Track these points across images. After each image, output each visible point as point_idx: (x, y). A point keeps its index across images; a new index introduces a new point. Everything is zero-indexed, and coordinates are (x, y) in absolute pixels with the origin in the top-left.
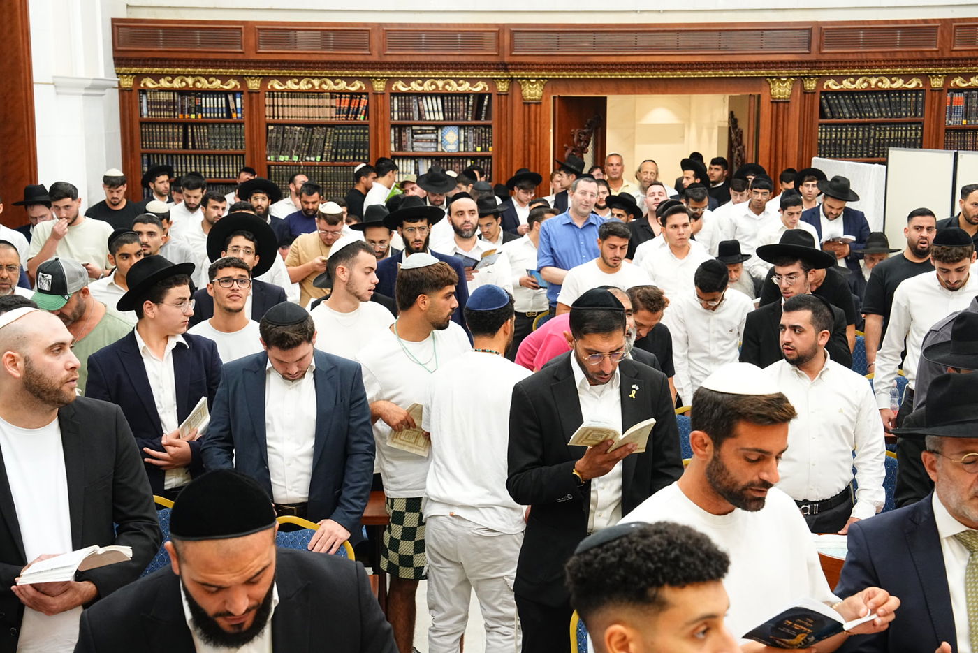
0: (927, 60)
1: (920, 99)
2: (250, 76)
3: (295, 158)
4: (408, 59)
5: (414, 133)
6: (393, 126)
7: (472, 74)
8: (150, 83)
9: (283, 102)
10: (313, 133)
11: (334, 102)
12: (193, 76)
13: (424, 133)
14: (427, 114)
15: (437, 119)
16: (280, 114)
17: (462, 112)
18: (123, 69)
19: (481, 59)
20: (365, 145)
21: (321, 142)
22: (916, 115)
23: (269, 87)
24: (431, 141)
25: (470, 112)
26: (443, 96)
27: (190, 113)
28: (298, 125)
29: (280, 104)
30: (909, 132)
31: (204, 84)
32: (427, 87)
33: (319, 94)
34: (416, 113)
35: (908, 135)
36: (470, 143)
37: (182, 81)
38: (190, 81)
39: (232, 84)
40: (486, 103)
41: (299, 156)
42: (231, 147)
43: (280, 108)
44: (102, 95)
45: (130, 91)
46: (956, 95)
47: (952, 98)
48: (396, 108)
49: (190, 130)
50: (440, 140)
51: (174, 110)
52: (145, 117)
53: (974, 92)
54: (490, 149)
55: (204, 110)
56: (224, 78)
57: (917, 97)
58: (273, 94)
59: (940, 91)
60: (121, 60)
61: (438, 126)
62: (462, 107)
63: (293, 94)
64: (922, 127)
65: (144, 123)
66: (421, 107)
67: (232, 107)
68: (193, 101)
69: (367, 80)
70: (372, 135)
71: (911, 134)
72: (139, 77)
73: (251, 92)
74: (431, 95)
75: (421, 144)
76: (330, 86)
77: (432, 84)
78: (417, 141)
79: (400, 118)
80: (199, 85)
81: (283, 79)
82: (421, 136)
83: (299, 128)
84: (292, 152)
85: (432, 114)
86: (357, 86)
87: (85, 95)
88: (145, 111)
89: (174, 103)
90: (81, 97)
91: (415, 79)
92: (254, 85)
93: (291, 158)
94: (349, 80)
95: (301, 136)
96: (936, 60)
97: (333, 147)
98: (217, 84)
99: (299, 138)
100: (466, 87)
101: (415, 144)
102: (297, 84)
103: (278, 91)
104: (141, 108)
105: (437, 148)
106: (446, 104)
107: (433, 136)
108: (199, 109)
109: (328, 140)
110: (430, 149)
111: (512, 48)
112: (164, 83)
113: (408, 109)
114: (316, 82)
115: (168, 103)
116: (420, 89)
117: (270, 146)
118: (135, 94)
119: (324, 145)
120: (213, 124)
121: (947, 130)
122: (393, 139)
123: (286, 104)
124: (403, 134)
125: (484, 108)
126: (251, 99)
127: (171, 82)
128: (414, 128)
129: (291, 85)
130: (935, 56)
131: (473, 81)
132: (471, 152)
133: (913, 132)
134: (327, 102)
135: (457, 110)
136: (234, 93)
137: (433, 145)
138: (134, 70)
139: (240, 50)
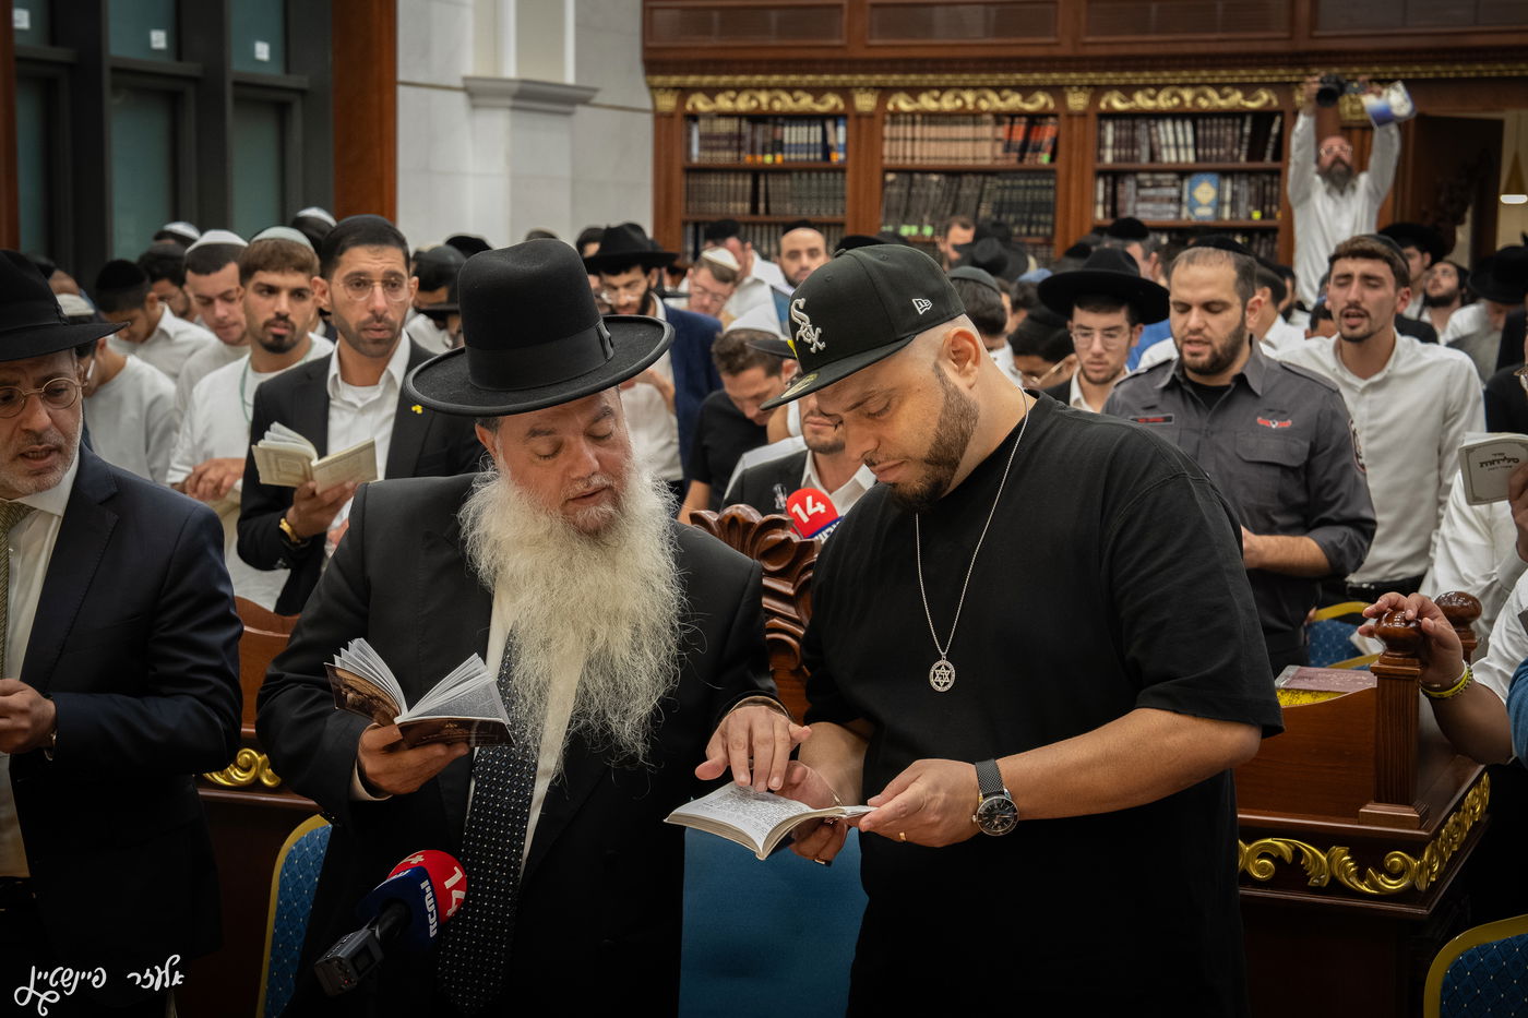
2: (858, 87)
3: (928, 231)
4: (1124, 50)
5: (1140, 186)
6: (1102, 173)
7: (1242, 74)
8: (700, 103)
9: (913, 132)
10: (960, 186)
11: (1002, 132)
12: (769, 89)
13: (1157, 185)
14: (1165, 152)
15: (1183, 158)
16: (909, 153)
17: (1229, 148)
18: (659, 80)
19: (1258, 47)
20: (1048, 207)
21: (973, 203)
23: (890, 107)
24: (1171, 200)
25: (1245, 147)
26: (1195, 117)
27: (764, 152)
28: (936, 172)
29: (909, 135)
31: (785, 103)
32: (1164, 102)
33: (974, 117)
34: (1145, 151)
36: (1243, 205)
37: (752, 98)
38: (764, 97)
39: (832, 102)
40: (1275, 129)
41: (933, 225)
42: (826, 211)
43: (909, 144)
44: (568, 114)
45: (670, 116)
48: (1109, 140)
49: (762, 183)
50: (1186, 197)
51: (739, 149)
52: (695, 160)
54: (1279, 215)
55: (786, 148)
56: (818, 92)
58: (896, 116)
60: (655, 63)
61: (1183, 173)
62: (1229, 139)
63: (932, 118)
65: (693, 171)
66: (1155, 139)
67: (831, 140)
68: (770, 132)
69: (1057, 91)
70: (1061, 190)
72: (684, 92)
73: (859, 116)
74: (1175, 115)
75: (1149, 206)
76: (993, 102)
77: (1174, 95)
78: (1144, 200)
79: (1115, 159)
80: (777, 106)
81: (914, 92)
82: (1152, 192)
83: (935, 178)
84: (922, 220)
85: (1173, 152)
86: (1042, 100)
87: (513, 108)
88: (695, 150)
89: (740, 137)
90: (508, 113)
91: (1142, 87)
92: (865, 102)
93: (920, 229)
94: (1026, 91)
95: (939, 192)
97: (993, 211)
98: (806, 102)
99: (936, 196)
100: (1236, 99)
101: (1140, 206)
102: (937, 100)
103: (906, 114)
104: (689, 146)
105: (1179, 214)
106: (1200, 132)
107: (1174, 192)
108: (778, 146)
109: (985, 199)
110: (1167, 215)
111: (1314, 24)
112: (723, 103)
113: (1133, 143)
114: (969, 97)
115: (730, 136)
116: (1149, 104)
117: (887, 210)
118: (678, 120)
119: (978, 208)
120: (800, 171)
122: (1101, 196)
123: (918, 135)
124: (1120, 187)
125: (1272, 140)
126: (859, 127)
127: (733, 100)
128: (1142, 177)
129: (927, 102)
131: (1249, 89)
132: (1242, 220)
134: (987, 131)
135: (1219, 143)
136: (835, 117)
137: (1173, 207)
138: (675, 80)
139: (837, 42)
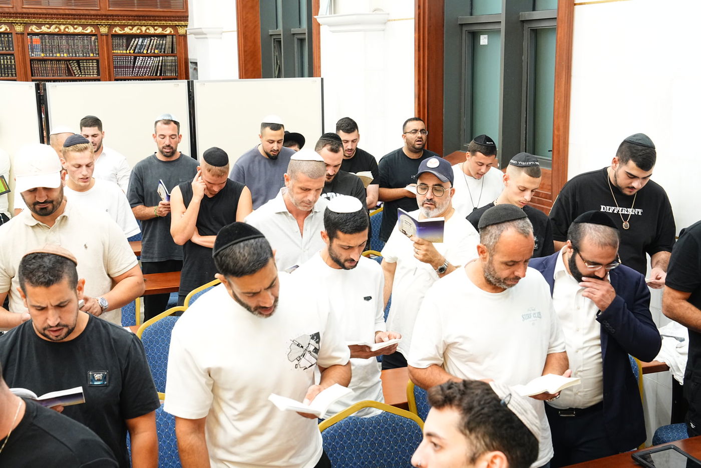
0: (7, 13)
1: (10, 39)
22: (9, 49)
30: (5, 61)
35: (6, 63)
46: (34, 37)
47: (31, 39)
53: (46, 36)
57: (8, 37)
59: (22, 34)
64: (14, 58)
71: (7, 62)
96: (13, 14)
121: (31, 60)
130: (12, 11)
133: (9, 61)
